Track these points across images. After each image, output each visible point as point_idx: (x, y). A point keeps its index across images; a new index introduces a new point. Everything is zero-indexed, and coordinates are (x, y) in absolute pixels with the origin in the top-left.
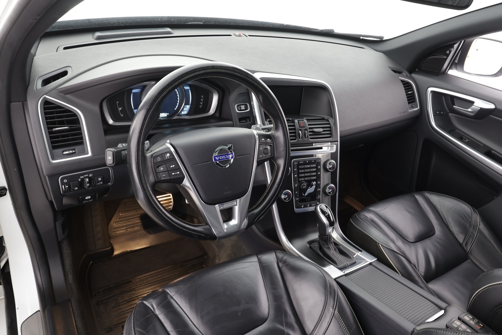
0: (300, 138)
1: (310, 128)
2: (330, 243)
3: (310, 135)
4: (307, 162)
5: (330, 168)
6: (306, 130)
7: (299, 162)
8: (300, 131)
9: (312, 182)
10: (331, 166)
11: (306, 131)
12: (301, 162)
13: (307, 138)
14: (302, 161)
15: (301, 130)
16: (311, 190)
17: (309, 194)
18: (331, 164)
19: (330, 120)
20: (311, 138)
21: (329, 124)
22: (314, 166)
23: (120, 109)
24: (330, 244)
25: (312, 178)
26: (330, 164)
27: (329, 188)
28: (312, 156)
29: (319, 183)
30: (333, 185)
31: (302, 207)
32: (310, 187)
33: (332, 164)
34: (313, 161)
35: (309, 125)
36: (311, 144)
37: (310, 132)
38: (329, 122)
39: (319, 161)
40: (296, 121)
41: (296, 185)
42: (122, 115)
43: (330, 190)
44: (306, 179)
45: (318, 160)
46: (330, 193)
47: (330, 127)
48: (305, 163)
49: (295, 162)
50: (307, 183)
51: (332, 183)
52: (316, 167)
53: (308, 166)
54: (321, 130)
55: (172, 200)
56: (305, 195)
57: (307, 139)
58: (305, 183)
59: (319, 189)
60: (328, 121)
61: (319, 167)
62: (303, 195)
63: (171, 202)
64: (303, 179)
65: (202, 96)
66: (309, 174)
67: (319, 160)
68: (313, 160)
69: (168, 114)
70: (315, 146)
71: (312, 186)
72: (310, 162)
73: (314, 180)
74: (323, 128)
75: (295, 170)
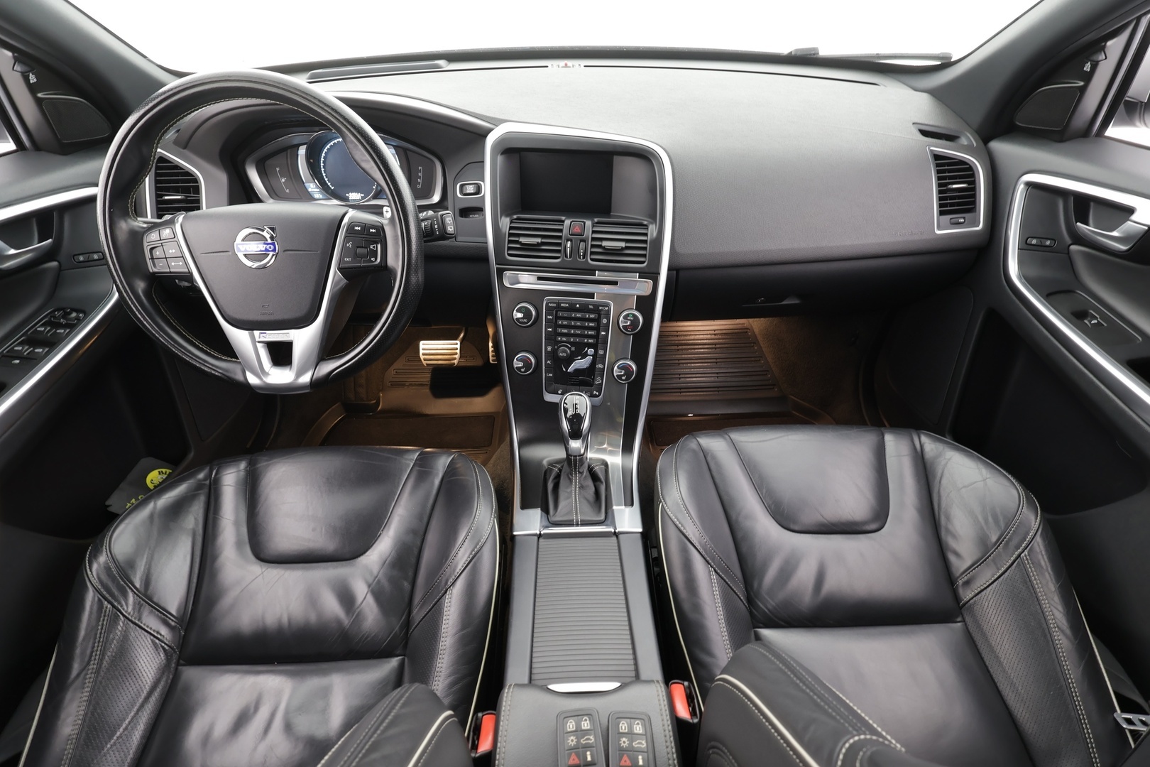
0: (566, 257)
1: (593, 239)
2: (575, 471)
3: (592, 253)
4: (578, 306)
5: (625, 327)
6: (584, 241)
7: (558, 303)
8: (569, 243)
9: (586, 349)
10: (628, 323)
11: (582, 245)
12: (562, 305)
13: (582, 258)
14: (566, 303)
15: (571, 241)
16: (581, 363)
17: (577, 371)
18: (629, 318)
19: (649, 228)
20: (592, 260)
21: (646, 235)
22: (592, 316)
23: (283, 180)
24: (576, 474)
25: (586, 341)
26: (626, 317)
27: (618, 367)
28: (591, 295)
29: (601, 352)
30: (630, 363)
31: (560, 392)
32: (579, 358)
33: (632, 319)
34: (591, 307)
35: (594, 232)
36: (592, 271)
37: (593, 246)
38: (647, 230)
39: (607, 309)
40: (567, 222)
41: (549, 348)
42: (288, 191)
43: (619, 372)
44: (572, 340)
45: (603, 306)
46: (620, 377)
47: (645, 242)
48: (572, 308)
49: (551, 303)
50: (573, 349)
51: (632, 359)
52: (598, 320)
53: (579, 315)
54: (621, 245)
55: (458, 351)
56: (567, 369)
57: (583, 260)
58: (570, 348)
59: (601, 366)
60: (646, 228)
61: (605, 321)
62: (564, 370)
63: (456, 354)
64: (564, 339)
65: (420, 168)
66: (579, 332)
67: (608, 307)
68: (591, 305)
69: (363, 195)
70: (599, 275)
71: (586, 355)
72: (584, 308)
73: (590, 346)
74: (627, 241)
75: (549, 317)
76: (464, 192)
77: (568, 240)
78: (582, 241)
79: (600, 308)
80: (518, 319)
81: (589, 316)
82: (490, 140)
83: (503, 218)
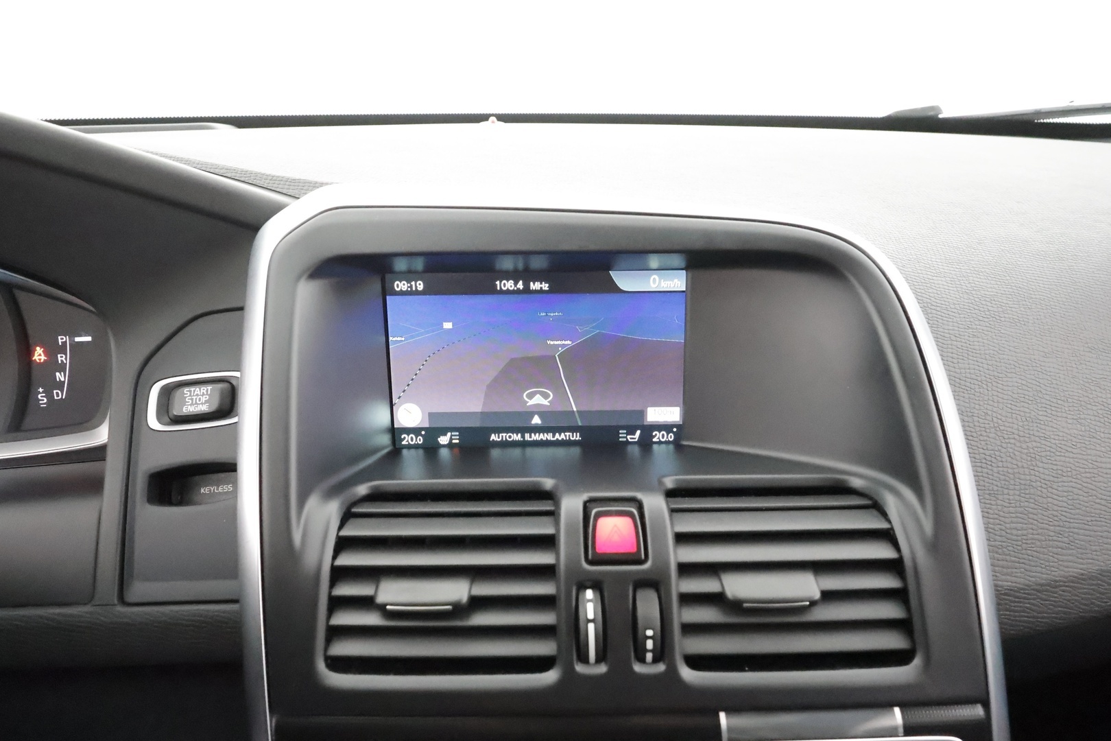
0: (584, 659)
1: (687, 569)
3: (690, 629)
6: (655, 583)
8: (589, 594)
13: (656, 660)
15: (597, 586)
19: (891, 504)
20: (695, 664)
21: (887, 536)
35: (683, 538)
36: (702, 717)
37: (689, 599)
38: (884, 515)
47: (894, 566)
54: (806, 587)
57: (661, 667)
60: (877, 507)
65: (62, 339)
74: (819, 567)
76: (176, 412)
77: (582, 587)
78: (644, 583)
82: (270, 237)
83: (313, 502)
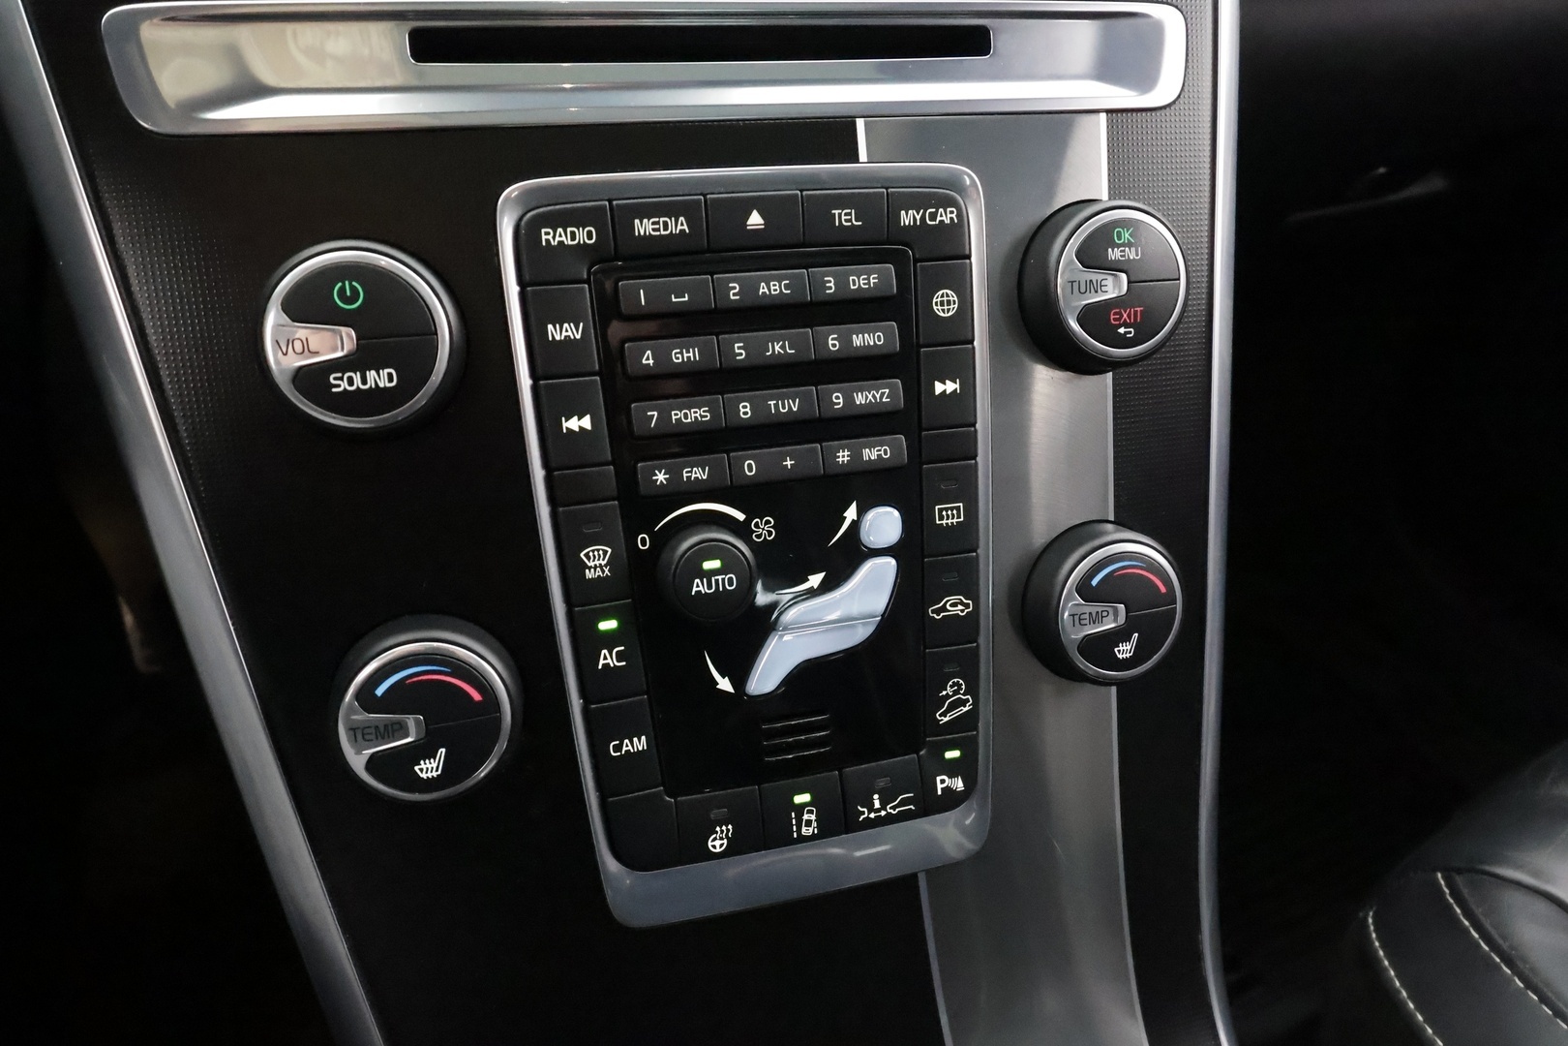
4: (755, 220)
5: (1096, 317)
7: (614, 218)
9: (851, 514)
10: (1113, 287)
12: (644, 227)
14: (674, 212)
16: (832, 617)
17: (808, 676)
18: (1114, 254)
22: (863, 280)
25: (843, 457)
26: (1092, 256)
27: (1084, 590)
28: (833, 137)
29: (948, 515)
30: (1143, 548)
31: (717, 844)
32: (815, 580)
34: (845, 217)
39: (946, 216)
41: (597, 561)
43: (1096, 619)
44: (750, 468)
45: (919, 202)
46: (1099, 648)
49: (557, 221)
50: (764, 529)
51: (1129, 516)
53: (773, 287)
56: (740, 679)
58: (742, 530)
59: (955, 606)
61: (944, 303)
62: (725, 684)
66: (786, 405)
67: (947, 202)
68: (842, 202)
71: (851, 555)
73: (873, 486)
75: (557, 333)
79: (907, 218)
80: (313, 379)
81: (841, 283)
